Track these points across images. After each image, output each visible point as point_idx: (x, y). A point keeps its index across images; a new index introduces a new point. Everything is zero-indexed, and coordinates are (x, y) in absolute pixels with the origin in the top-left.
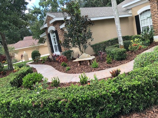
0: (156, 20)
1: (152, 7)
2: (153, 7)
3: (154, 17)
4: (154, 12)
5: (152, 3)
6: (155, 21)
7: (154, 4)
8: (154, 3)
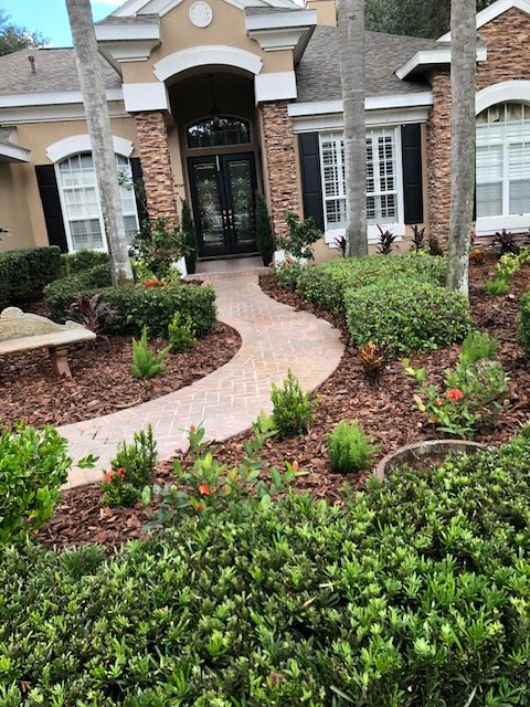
0: (163, 198)
1: (144, 144)
2: (148, 143)
3: (156, 184)
4: (154, 166)
5: (146, 129)
6: (159, 200)
7: (153, 133)
8: (153, 129)
